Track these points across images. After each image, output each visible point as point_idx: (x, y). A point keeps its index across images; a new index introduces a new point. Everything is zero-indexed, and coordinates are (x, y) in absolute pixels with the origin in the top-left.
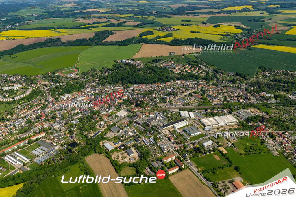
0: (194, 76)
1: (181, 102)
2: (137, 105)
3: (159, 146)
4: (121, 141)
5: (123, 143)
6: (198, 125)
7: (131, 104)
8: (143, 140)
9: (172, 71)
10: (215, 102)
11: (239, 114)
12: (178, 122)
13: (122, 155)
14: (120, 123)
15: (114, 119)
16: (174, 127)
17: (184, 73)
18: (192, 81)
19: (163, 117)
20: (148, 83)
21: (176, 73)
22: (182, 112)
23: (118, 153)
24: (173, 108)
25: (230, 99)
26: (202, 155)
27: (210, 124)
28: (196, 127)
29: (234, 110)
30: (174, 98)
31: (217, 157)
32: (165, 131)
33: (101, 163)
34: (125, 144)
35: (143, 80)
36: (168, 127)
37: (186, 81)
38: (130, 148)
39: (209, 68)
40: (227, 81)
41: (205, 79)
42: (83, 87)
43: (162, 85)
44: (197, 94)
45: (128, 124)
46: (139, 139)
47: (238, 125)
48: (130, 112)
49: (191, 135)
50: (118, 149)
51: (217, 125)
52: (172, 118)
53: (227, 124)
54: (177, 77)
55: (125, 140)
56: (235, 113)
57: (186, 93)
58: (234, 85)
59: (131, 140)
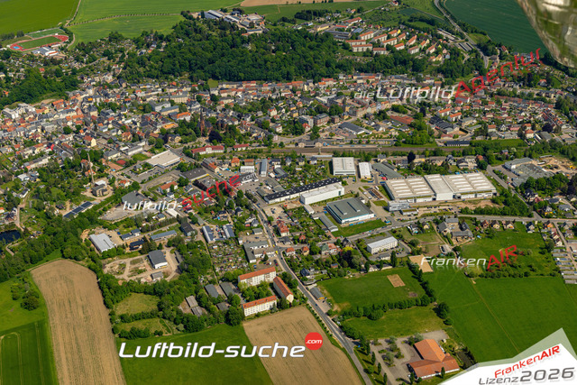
0: (411, 63)
1: (347, 134)
2: (214, 138)
3: (243, 247)
4: (141, 231)
5: (146, 235)
6: (373, 195)
7: (198, 136)
8: (202, 231)
9: (346, 47)
10: (449, 136)
11: (510, 170)
12: (317, 186)
13: (133, 266)
14: (151, 184)
15: (137, 174)
16: (301, 200)
17: (382, 53)
18: (402, 78)
19: (279, 171)
20: (265, 80)
21: (358, 52)
22: (337, 161)
23: (123, 261)
24: (317, 151)
25: (499, 130)
26: (357, 274)
27: (410, 194)
28: (363, 201)
29: (495, 161)
30: (329, 122)
31: (396, 281)
32: (274, 210)
33: (72, 282)
34: (150, 239)
35: (254, 69)
36: (283, 199)
37: (384, 75)
38: (160, 247)
39: (467, 40)
40: (510, 78)
41: (443, 73)
42: (73, 85)
43: (306, 86)
44: (404, 113)
45: (172, 188)
46: (193, 226)
47: (493, 201)
48: (188, 155)
49: (343, 221)
50: (128, 250)
51: (430, 199)
52: (305, 176)
53: (459, 198)
54: (359, 64)
55: (153, 228)
56: (499, 167)
57: (370, 110)
58: (528, 91)
59: (170, 229)
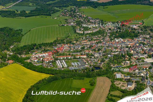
4: (130, 77)
8: (147, 82)
13: (123, 84)
14: (141, 66)
15: (139, 62)
23: (121, 82)
42: (136, 36)
45: (146, 68)
46: (145, 80)
59: (139, 79)
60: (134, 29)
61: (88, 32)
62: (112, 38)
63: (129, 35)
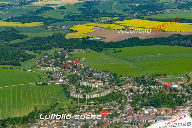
60: (175, 90)
61: (92, 96)
62: (138, 107)
63: (167, 101)
